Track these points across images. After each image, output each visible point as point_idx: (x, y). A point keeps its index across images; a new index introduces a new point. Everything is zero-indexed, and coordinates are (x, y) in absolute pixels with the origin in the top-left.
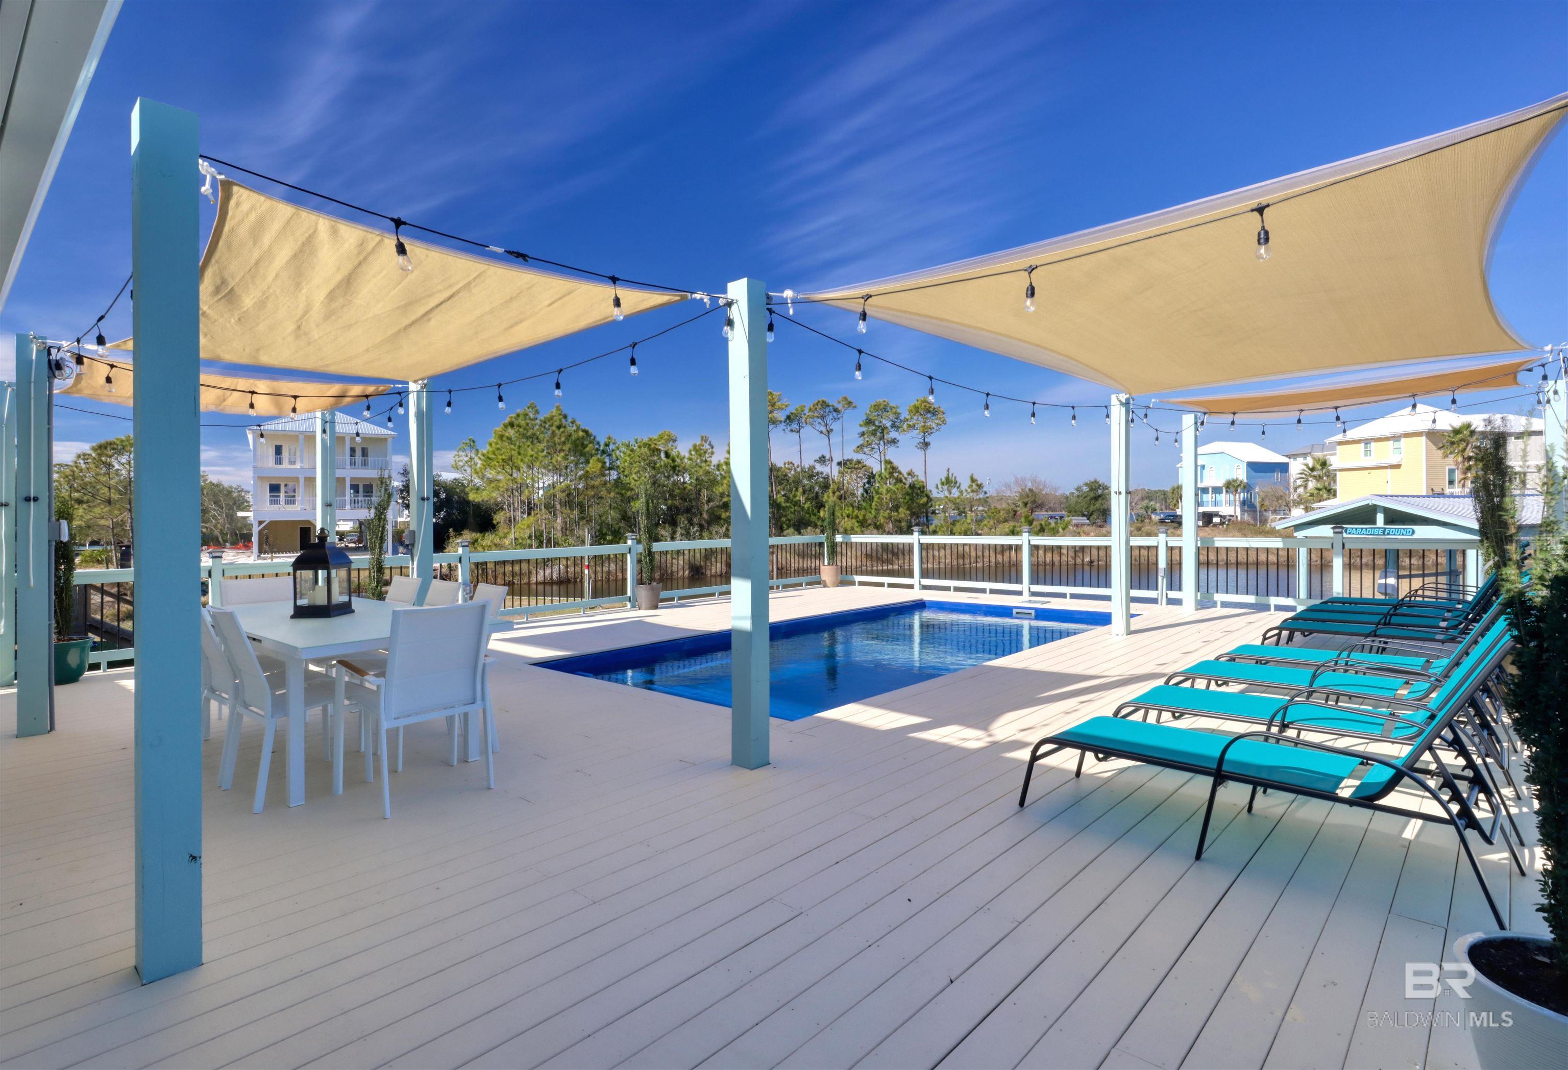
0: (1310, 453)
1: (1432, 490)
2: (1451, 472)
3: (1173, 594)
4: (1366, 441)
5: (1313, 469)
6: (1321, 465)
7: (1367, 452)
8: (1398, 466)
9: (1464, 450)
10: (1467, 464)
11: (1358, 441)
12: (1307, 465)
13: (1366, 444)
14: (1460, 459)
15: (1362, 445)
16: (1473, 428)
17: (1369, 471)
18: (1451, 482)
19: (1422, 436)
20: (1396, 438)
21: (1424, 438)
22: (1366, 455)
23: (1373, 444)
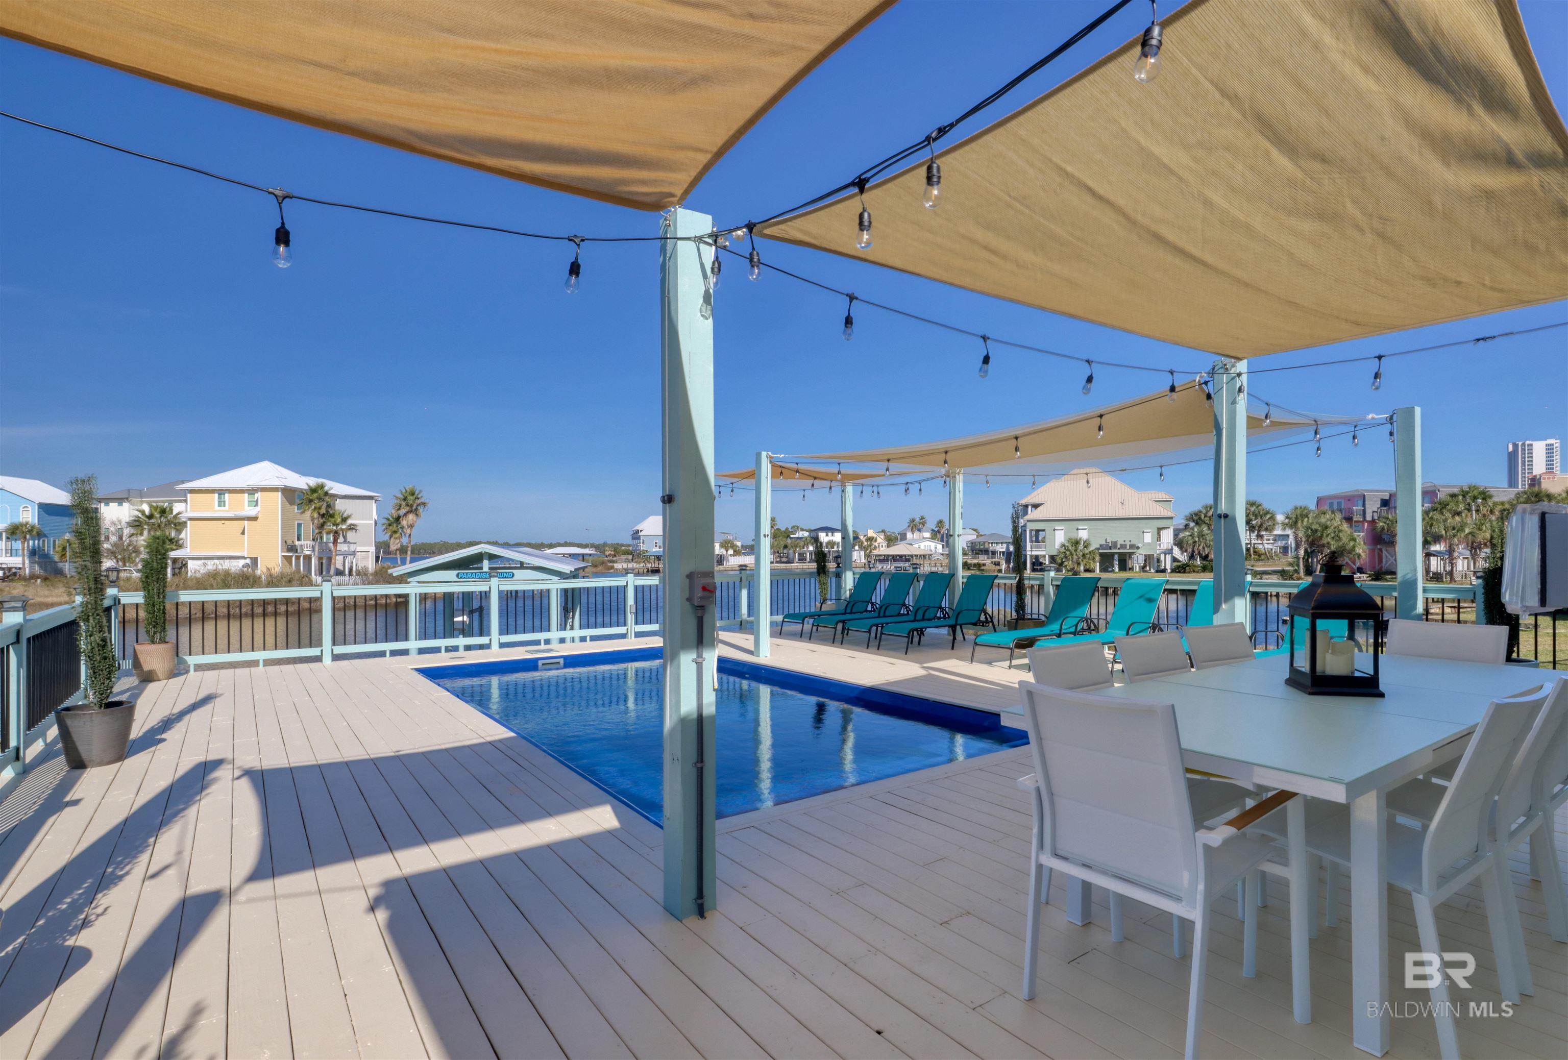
0: (127, 499)
4: (220, 492)
5: (151, 517)
6: (160, 513)
7: (221, 503)
8: (254, 519)
9: (320, 508)
10: (320, 521)
11: (212, 491)
12: (143, 512)
13: (220, 494)
14: (316, 515)
15: (216, 495)
16: (326, 488)
17: (223, 522)
19: (278, 491)
20: (252, 491)
21: (280, 493)
22: (220, 505)
23: (227, 495)
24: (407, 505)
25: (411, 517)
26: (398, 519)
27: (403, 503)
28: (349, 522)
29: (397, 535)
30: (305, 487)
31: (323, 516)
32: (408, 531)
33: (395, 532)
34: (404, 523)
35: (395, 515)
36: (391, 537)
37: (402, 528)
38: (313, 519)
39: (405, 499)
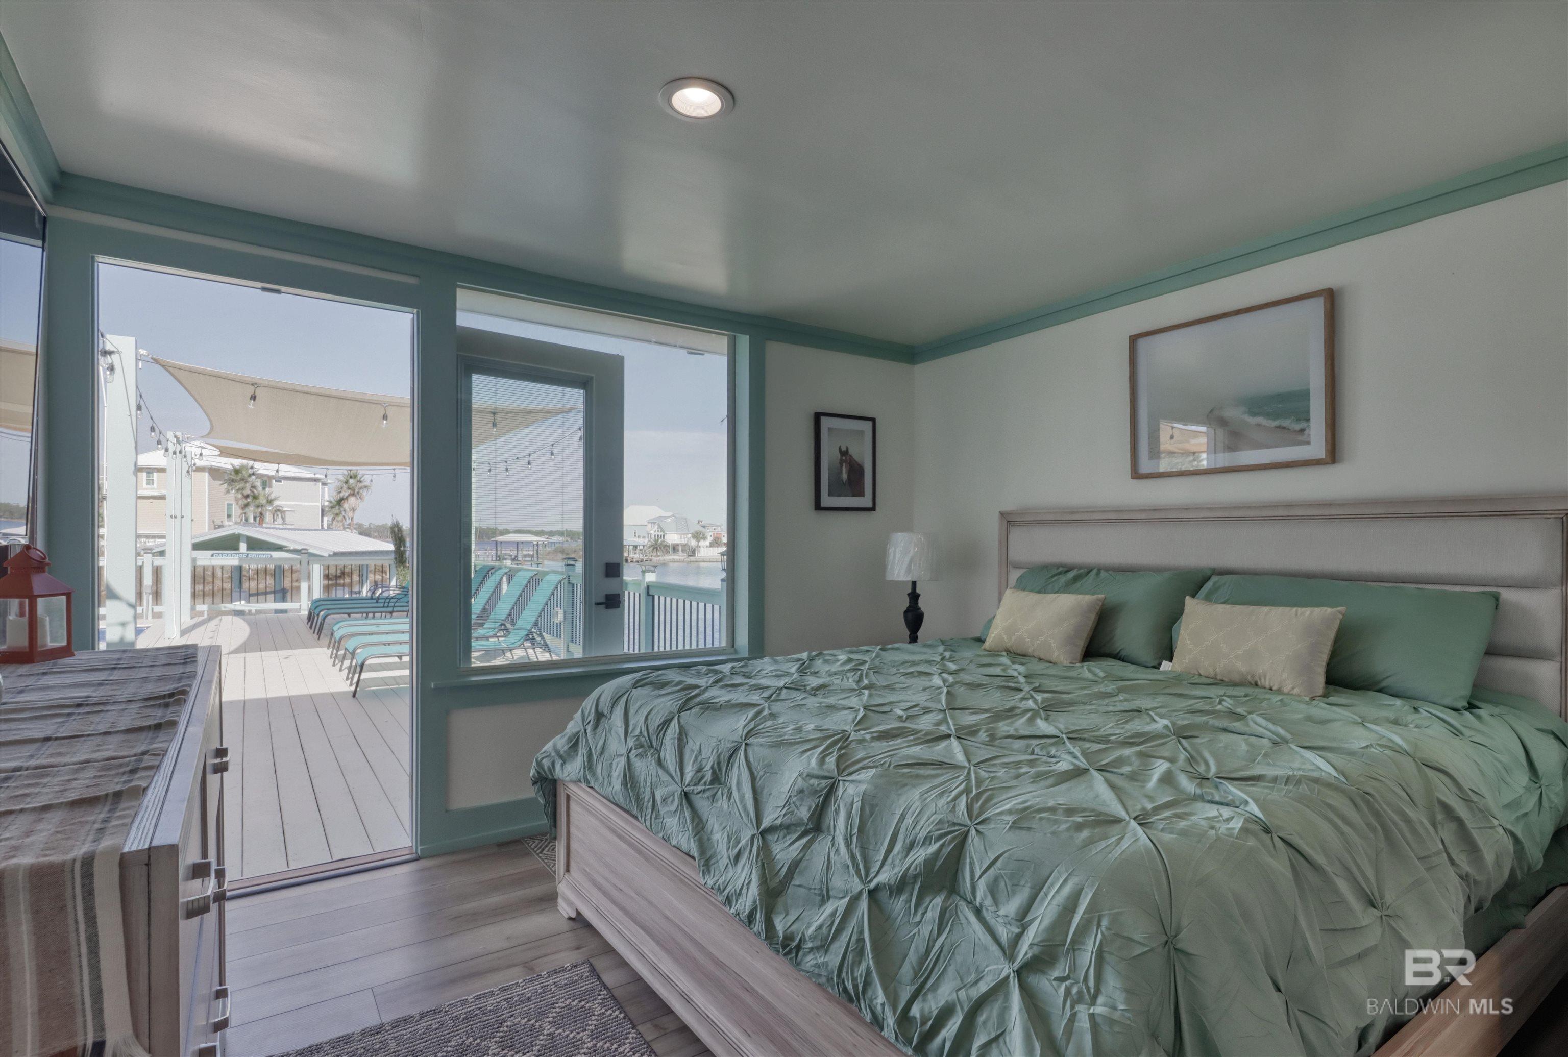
1: (213, 522)
2: (229, 505)
3: (157, 609)
4: (148, 470)
7: (150, 482)
8: (162, 498)
9: (243, 489)
10: (245, 502)
13: (148, 473)
14: (239, 496)
15: (145, 474)
17: (151, 500)
18: (229, 516)
19: (206, 471)
21: (207, 474)
22: (148, 484)
23: (155, 474)
24: (349, 488)
25: (352, 500)
26: (340, 502)
27: (345, 486)
28: (276, 503)
29: (340, 518)
30: (230, 467)
31: (247, 497)
32: (351, 514)
33: (337, 515)
34: (346, 506)
35: (337, 498)
36: (333, 519)
37: (345, 511)
38: (237, 500)
39: (347, 482)
